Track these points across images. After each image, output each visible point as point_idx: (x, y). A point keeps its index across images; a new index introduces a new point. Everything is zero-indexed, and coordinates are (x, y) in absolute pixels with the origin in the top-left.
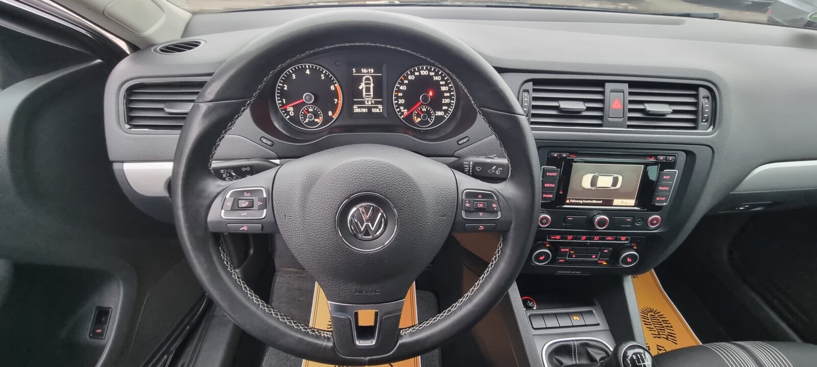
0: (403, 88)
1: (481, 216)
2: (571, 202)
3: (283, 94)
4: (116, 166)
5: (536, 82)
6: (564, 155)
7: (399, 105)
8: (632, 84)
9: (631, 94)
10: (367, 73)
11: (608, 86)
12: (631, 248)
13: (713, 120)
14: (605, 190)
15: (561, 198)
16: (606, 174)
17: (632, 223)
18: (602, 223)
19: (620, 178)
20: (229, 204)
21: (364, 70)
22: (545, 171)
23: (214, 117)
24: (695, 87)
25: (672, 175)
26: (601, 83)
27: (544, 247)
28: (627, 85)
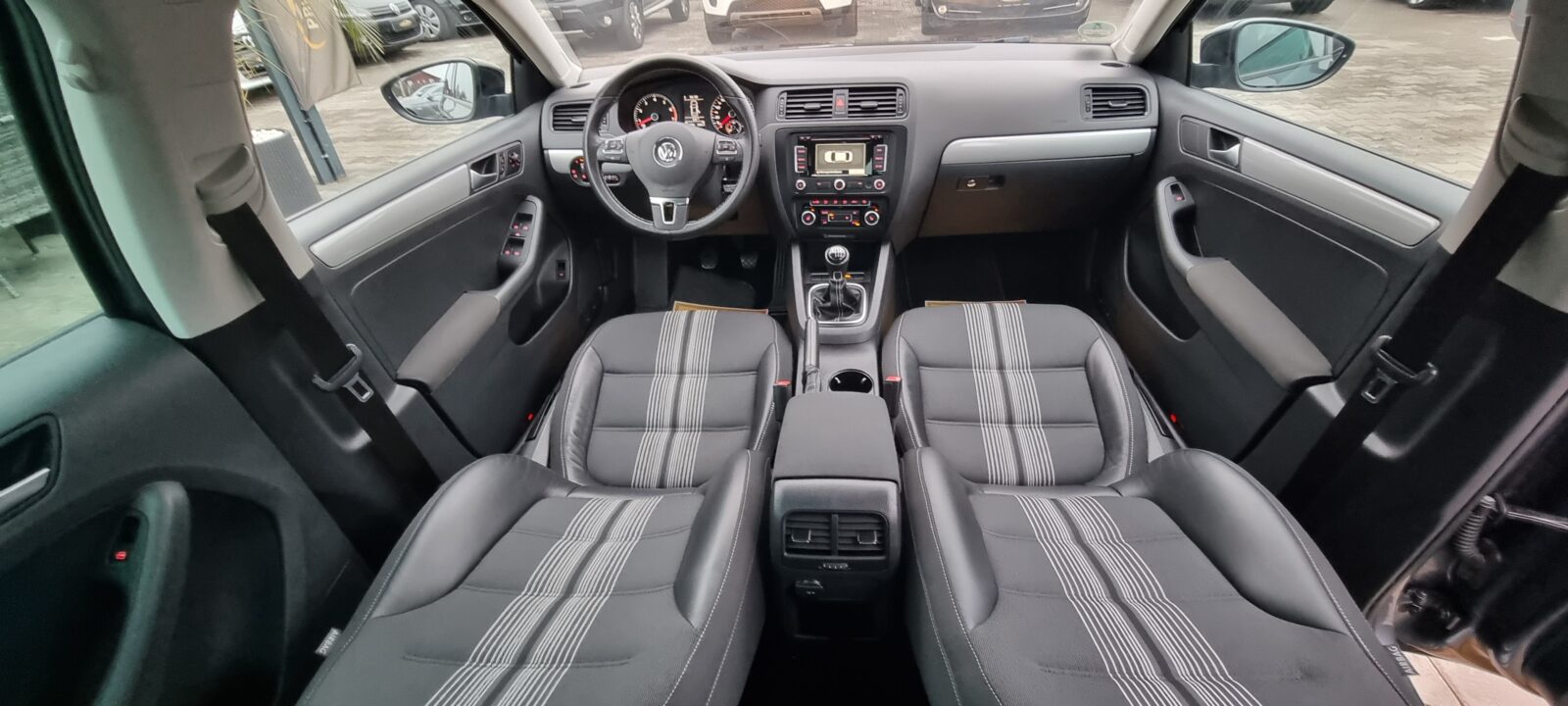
0: (718, 108)
1: (726, 152)
2: (819, 172)
3: (640, 116)
4: (545, 152)
5: (789, 92)
6: (808, 138)
7: (715, 120)
8: (851, 90)
9: (850, 96)
10: (694, 99)
11: (834, 91)
12: (874, 210)
13: (904, 109)
14: (840, 164)
15: (811, 169)
16: (840, 149)
17: (863, 185)
18: (840, 184)
19: (851, 154)
20: (606, 146)
21: (691, 97)
22: (798, 149)
23: (601, 105)
24: (894, 89)
25: (883, 148)
26: (830, 91)
27: (810, 210)
28: (847, 91)
